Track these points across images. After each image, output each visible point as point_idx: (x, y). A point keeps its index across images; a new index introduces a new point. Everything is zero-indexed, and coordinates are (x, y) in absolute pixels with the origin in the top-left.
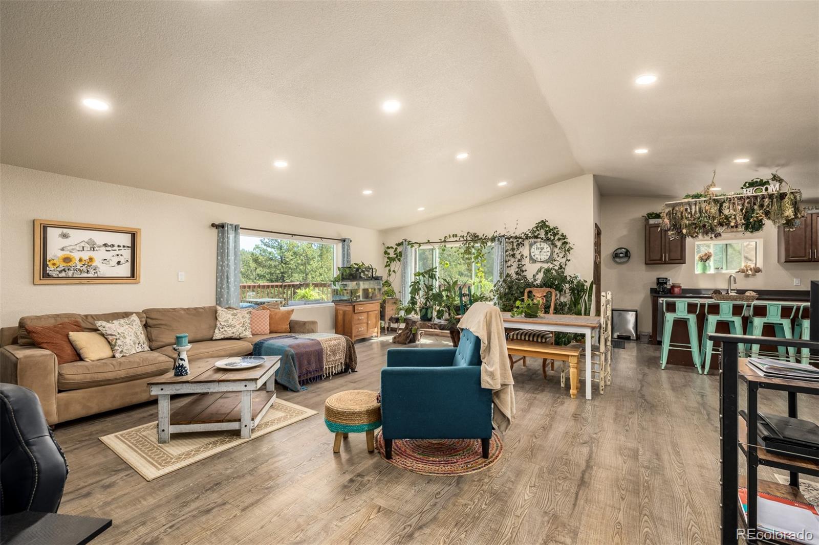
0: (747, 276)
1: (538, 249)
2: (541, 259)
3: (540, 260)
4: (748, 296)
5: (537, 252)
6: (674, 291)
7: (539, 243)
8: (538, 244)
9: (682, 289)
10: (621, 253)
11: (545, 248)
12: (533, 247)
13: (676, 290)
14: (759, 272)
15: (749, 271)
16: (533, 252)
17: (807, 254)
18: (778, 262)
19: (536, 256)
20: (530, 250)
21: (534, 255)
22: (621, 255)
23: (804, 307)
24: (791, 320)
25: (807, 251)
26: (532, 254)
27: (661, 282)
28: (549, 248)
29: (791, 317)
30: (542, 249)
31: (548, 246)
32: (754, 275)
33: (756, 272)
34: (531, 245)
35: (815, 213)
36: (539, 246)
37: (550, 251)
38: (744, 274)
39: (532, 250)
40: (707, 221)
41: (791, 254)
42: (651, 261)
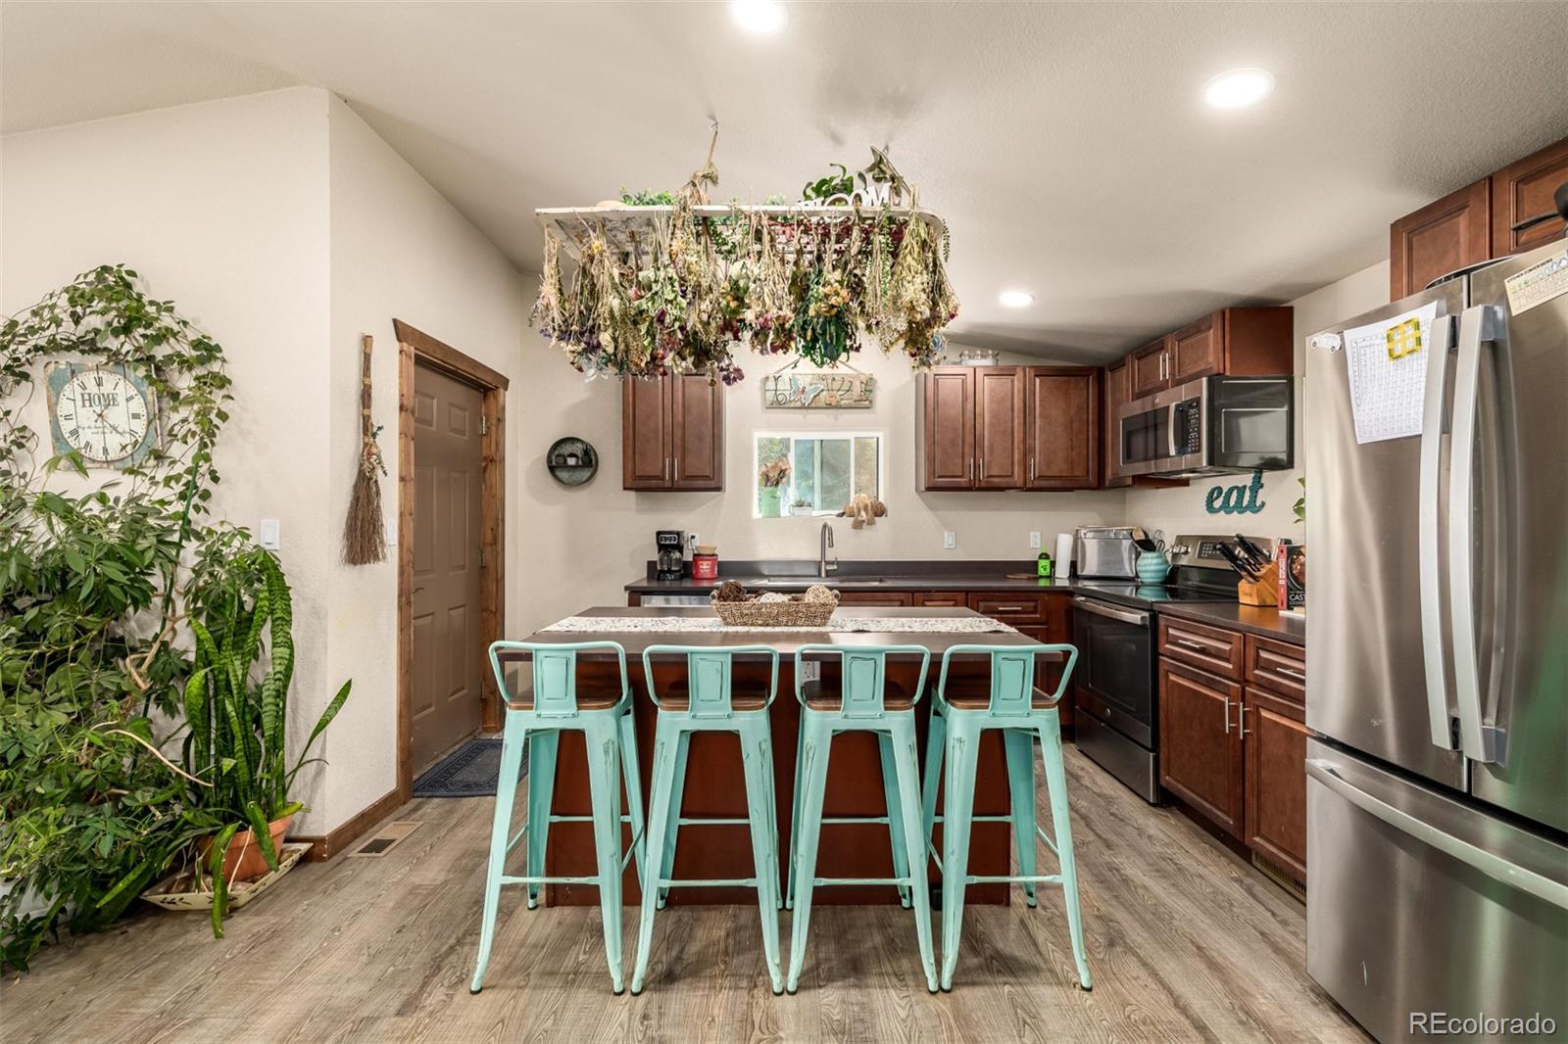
0: (858, 525)
1: (88, 400)
2: (105, 450)
3: (101, 457)
4: (809, 605)
5: (86, 416)
6: (697, 566)
7: (93, 375)
8: (89, 379)
9: (720, 563)
10: (572, 455)
11: (121, 399)
12: (67, 390)
13: (705, 567)
14: (881, 516)
15: (863, 513)
16: (67, 418)
17: (967, 471)
18: (916, 491)
19: (85, 436)
20: (52, 408)
21: (75, 433)
22: (572, 461)
23: (952, 655)
24: (917, 707)
25: (967, 462)
26: (66, 427)
27: (669, 543)
28: (139, 400)
29: (917, 698)
30: (109, 401)
31: (133, 391)
32: (871, 523)
33: (876, 515)
34: (56, 385)
35: (979, 367)
36: (92, 388)
37: (143, 411)
38: (852, 519)
39: (65, 407)
40: (671, 297)
41: (938, 471)
42: (642, 482)
